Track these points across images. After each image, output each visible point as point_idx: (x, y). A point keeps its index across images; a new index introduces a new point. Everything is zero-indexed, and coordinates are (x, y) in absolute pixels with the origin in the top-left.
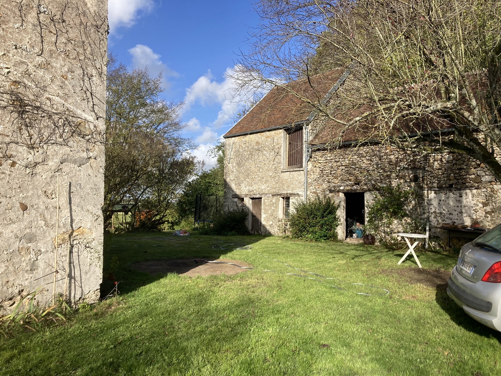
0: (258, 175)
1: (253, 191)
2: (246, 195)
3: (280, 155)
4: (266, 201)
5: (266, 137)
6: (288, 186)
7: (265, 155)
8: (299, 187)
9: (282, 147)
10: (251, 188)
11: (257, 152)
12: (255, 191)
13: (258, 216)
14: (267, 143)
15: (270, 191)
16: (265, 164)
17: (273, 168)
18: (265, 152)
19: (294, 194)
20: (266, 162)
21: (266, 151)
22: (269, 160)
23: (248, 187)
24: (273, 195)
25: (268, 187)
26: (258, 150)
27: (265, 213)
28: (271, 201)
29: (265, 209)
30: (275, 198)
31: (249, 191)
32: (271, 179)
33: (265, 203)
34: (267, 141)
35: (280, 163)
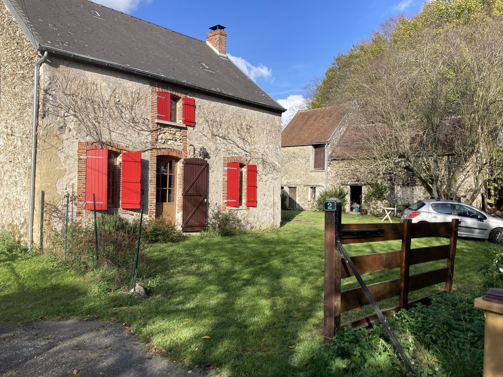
0: (294, 173)
1: (290, 183)
2: (285, 185)
3: (310, 162)
5: (300, 150)
6: (315, 181)
7: (299, 161)
8: (322, 182)
9: (311, 157)
10: (289, 181)
11: (294, 158)
12: (292, 183)
13: (294, 198)
15: (303, 183)
16: (299, 166)
17: (305, 169)
18: (299, 159)
19: (319, 186)
22: (302, 164)
23: (286, 180)
24: (304, 186)
25: (301, 180)
27: (299, 197)
28: (303, 189)
29: (299, 194)
30: (306, 187)
31: (287, 183)
32: (303, 176)
33: (298, 190)
34: (301, 152)
35: (309, 166)
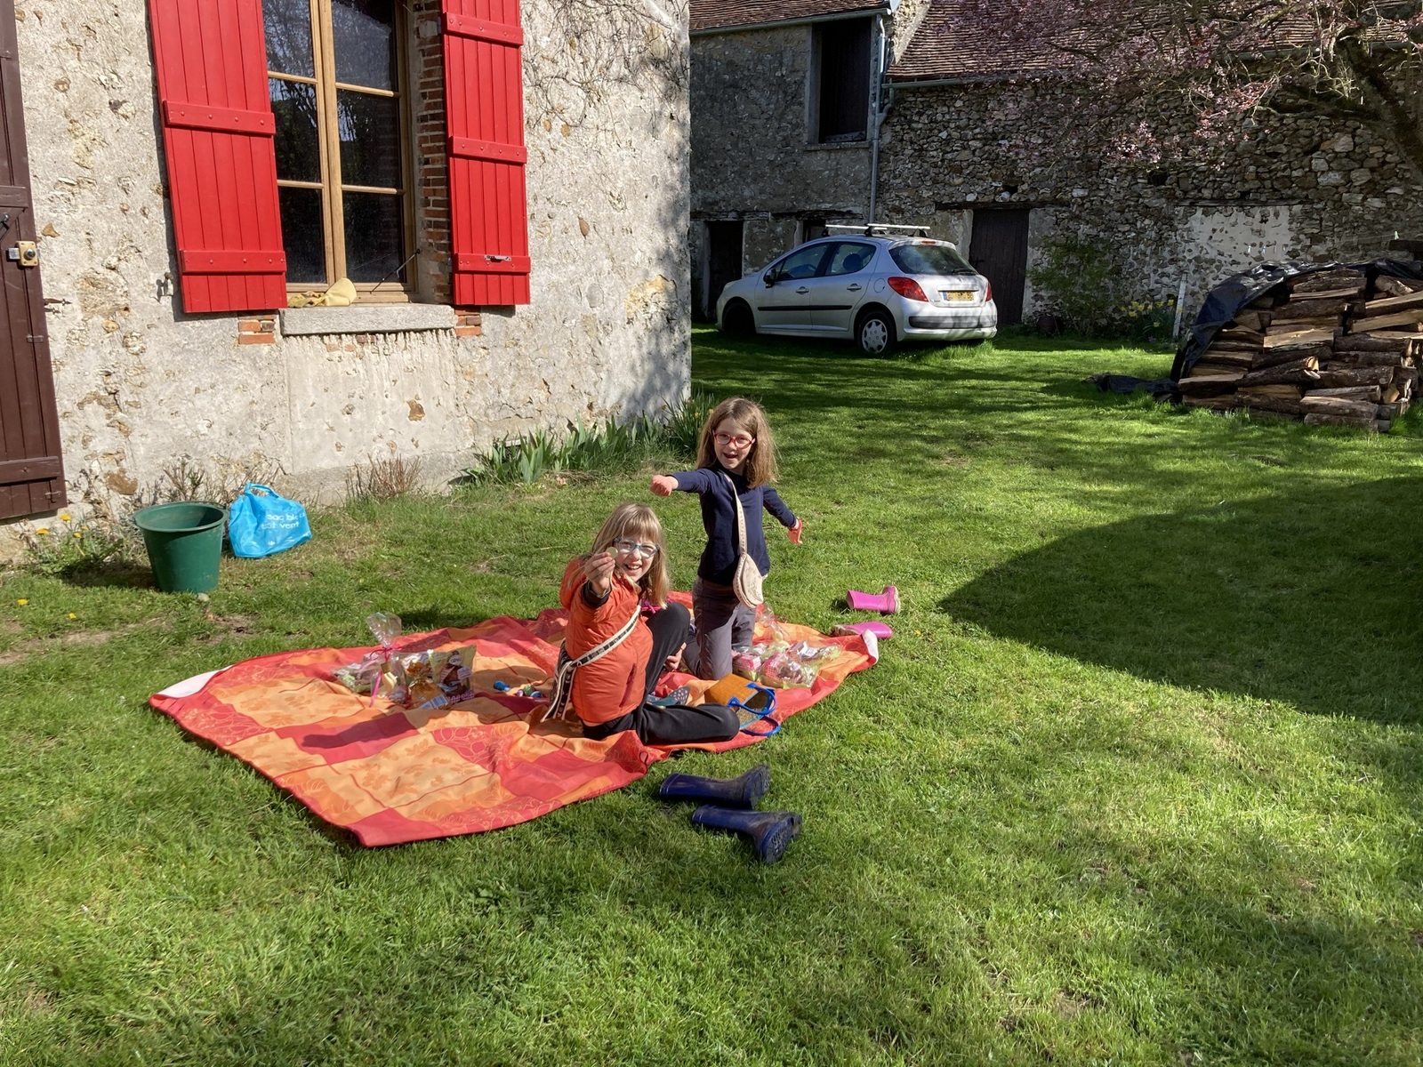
0: (732, 158)
1: (715, 203)
3: (801, 104)
4: (756, 230)
5: (759, 51)
6: (821, 193)
7: (754, 100)
8: (854, 195)
9: (807, 83)
10: (711, 195)
11: (730, 91)
12: (722, 204)
14: (760, 67)
15: (769, 203)
16: (754, 127)
17: (779, 138)
18: (754, 93)
19: (839, 213)
20: (757, 122)
21: (757, 89)
22: (765, 116)
23: (700, 192)
24: (778, 216)
25: (762, 192)
26: (734, 85)
27: (753, 263)
28: (771, 231)
29: (751, 253)
30: (783, 222)
31: (705, 203)
32: (773, 170)
33: (752, 238)
34: (760, 60)
35: (797, 126)
